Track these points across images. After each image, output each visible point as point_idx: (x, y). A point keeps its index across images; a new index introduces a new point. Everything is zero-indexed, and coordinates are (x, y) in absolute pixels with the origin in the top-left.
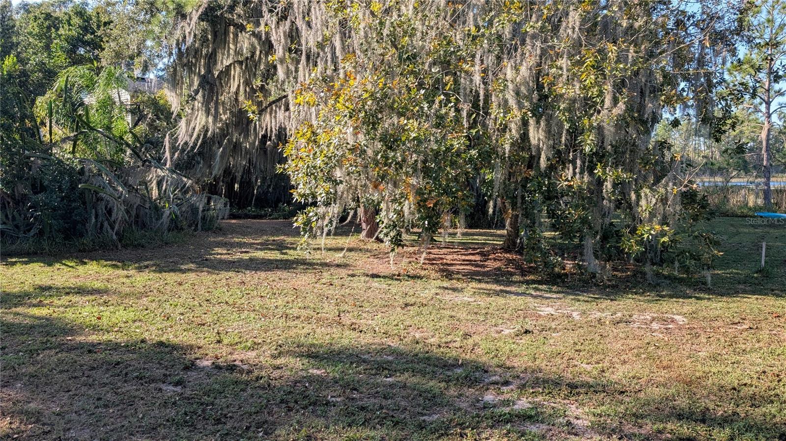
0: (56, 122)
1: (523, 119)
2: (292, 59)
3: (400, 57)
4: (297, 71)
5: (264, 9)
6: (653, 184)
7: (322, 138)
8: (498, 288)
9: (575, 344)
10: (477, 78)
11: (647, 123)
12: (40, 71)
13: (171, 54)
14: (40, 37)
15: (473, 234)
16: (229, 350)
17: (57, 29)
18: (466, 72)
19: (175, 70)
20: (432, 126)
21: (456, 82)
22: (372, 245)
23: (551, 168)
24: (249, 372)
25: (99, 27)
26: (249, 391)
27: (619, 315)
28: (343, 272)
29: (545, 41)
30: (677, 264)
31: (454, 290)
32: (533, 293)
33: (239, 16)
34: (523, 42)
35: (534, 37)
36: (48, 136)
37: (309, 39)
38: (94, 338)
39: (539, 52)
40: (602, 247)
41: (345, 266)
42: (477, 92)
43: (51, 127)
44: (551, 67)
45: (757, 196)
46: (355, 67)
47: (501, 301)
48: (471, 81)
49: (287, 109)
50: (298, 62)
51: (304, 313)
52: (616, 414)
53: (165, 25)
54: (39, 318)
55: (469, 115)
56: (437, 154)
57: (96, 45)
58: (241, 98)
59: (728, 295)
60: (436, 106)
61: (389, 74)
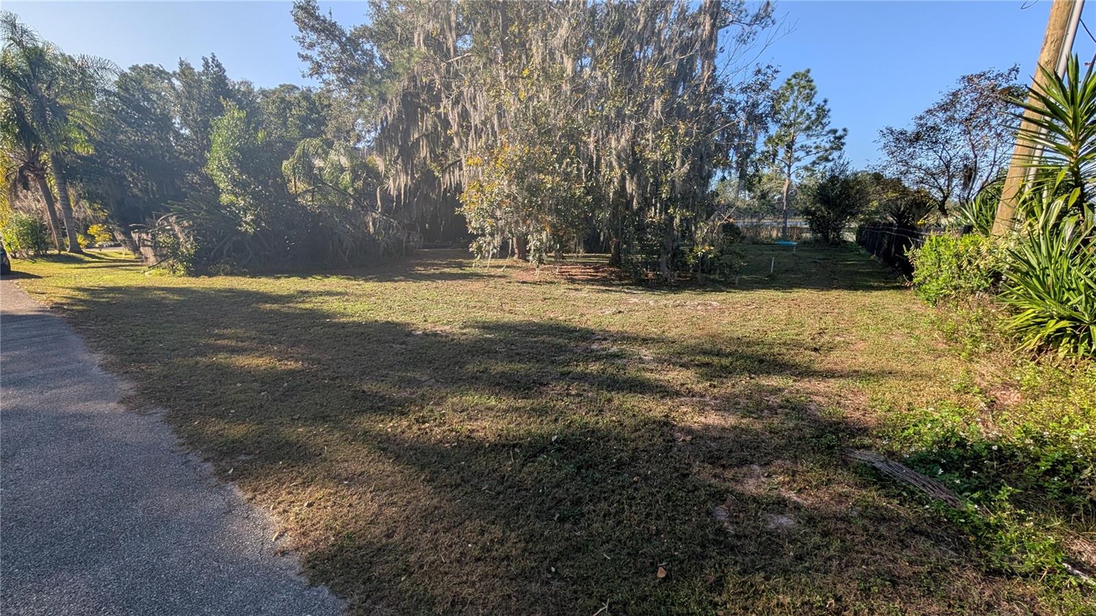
0: (299, 179)
1: (622, 175)
2: (464, 133)
3: (539, 132)
4: (467, 140)
5: (443, 96)
6: (706, 220)
7: (487, 189)
8: (604, 288)
9: (649, 318)
10: (592, 147)
11: (706, 179)
12: (280, 142)
13: (376, 129)
14: (278, 116)
15: (590, 257)
16: (433, 325)
17: (291, 110)
18: (585, 142)
19: (381, 141)
20: (561, 180)
21: (578, 148)
22: (521, 263)
23: (641, 209)
24: (446, 337)
25: (323, 109)
26: (448, 346)
27: (678, 302)
28: (503, 281)
29: (638, 120)
30: (718, 271)
31: (576, 290)
32: (626, 291)
33: (424, 100)
34: (623, 122)
35: (631, 117)
36: (294, 189)
37: (476, 119)
38: (344, 320)
39: (633, 128)
40: (672, 262)
41: (504, 277)
42: (592, 158)
43: (295, 182)
44: (642, 139)
45: (778, 231)
46: (508, 139)
47: (605, 295)
48: (588, 148)
49: (461, 169)
50: (468, 135)
51: (480, 304)
52: (668, 353)
53: (371, 108)
54: (305, 309)
55: (586, 173)
56: (565, 199)
57: (322, 122)
58: (428, 162)
59: (748, 290)
60: (563, 166)
61: (532, 143)
